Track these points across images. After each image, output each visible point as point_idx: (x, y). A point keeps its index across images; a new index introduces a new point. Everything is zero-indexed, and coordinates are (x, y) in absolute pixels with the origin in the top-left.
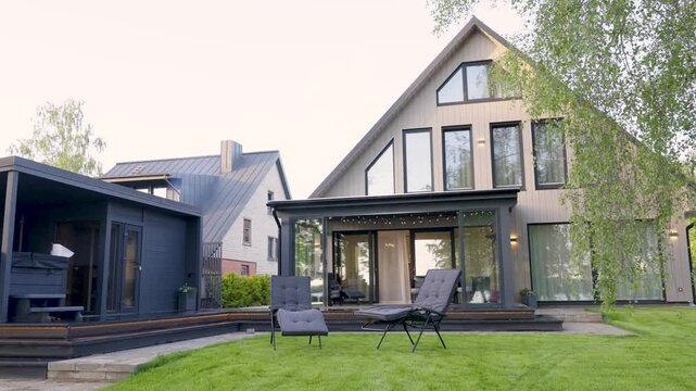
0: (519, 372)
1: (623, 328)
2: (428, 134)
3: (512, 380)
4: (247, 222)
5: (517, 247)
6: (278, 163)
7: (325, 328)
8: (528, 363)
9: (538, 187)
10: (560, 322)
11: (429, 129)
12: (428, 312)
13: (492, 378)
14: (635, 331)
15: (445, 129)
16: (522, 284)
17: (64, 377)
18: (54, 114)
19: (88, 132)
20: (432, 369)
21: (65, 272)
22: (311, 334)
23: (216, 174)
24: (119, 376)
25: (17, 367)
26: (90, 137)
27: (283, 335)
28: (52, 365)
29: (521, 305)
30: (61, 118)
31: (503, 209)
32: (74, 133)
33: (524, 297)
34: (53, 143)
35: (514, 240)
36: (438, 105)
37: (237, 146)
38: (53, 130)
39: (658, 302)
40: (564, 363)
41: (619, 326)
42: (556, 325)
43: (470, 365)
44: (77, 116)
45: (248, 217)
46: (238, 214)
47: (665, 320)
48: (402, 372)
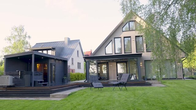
0: (142, 94)
1: (165, 85)
2: (120, 39)
3: (140, 95)
4: (72, 59)
5: (142, 66)
6: (80, 43)
7: (103, 86)
8: (143, 92)
9: (147, 51)
10: (151, 84)
11: (120, 37)
12: (123, 83)
13: (136, 95)
14: (167, 86)
15: (124, 37)
16: (143, 75)
17: (54, 97)
18: (16, 29)
19: (26, 34)
20: (125, 94)
21: (43, 75)
22: (99, 88)
23: (64, 46)
24: (65, 97)
25: (44, 95)
26: (26, 35)
27: (95, 88)
28: (51, 95)
29: (143, 80)
30: (18, 30)
31: (139, 58)
32: (22, 34)
33: (144, 78)
34: (17, 37)
35: (141, 64)
36: (123, 31)
37: (69, 39)
38: (16, 34)
39: (175, 79)
40: (150, 92)
41: (164, 84)
42: (150, 85)
43: (132, 93)
44: (22, 29)
45: (73, 57)
46: (70, 57)
47: (174, 83)
48: (120, 94)
